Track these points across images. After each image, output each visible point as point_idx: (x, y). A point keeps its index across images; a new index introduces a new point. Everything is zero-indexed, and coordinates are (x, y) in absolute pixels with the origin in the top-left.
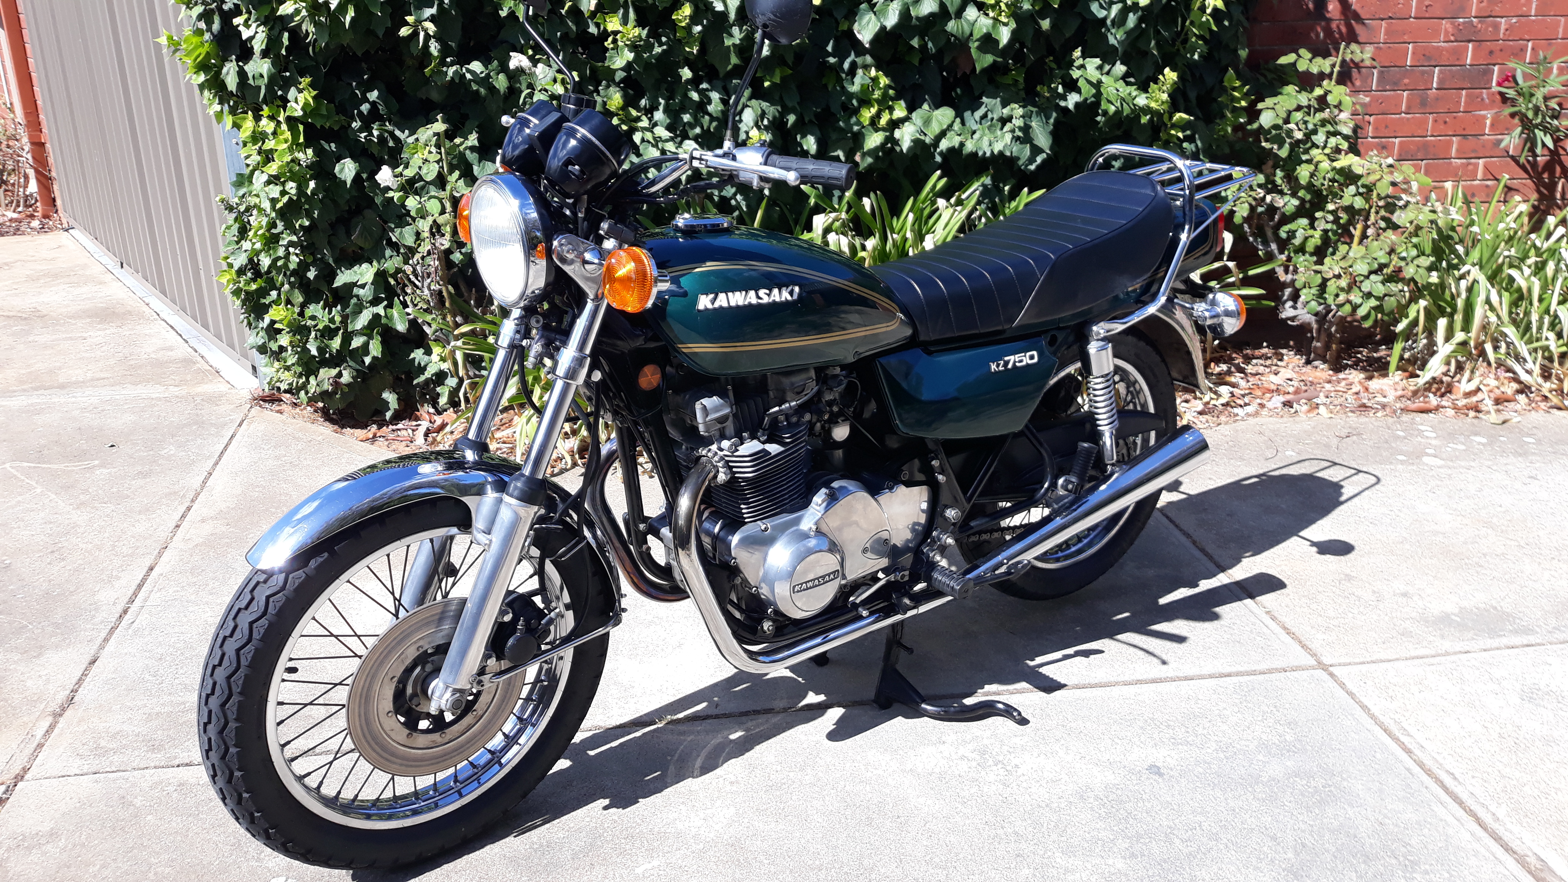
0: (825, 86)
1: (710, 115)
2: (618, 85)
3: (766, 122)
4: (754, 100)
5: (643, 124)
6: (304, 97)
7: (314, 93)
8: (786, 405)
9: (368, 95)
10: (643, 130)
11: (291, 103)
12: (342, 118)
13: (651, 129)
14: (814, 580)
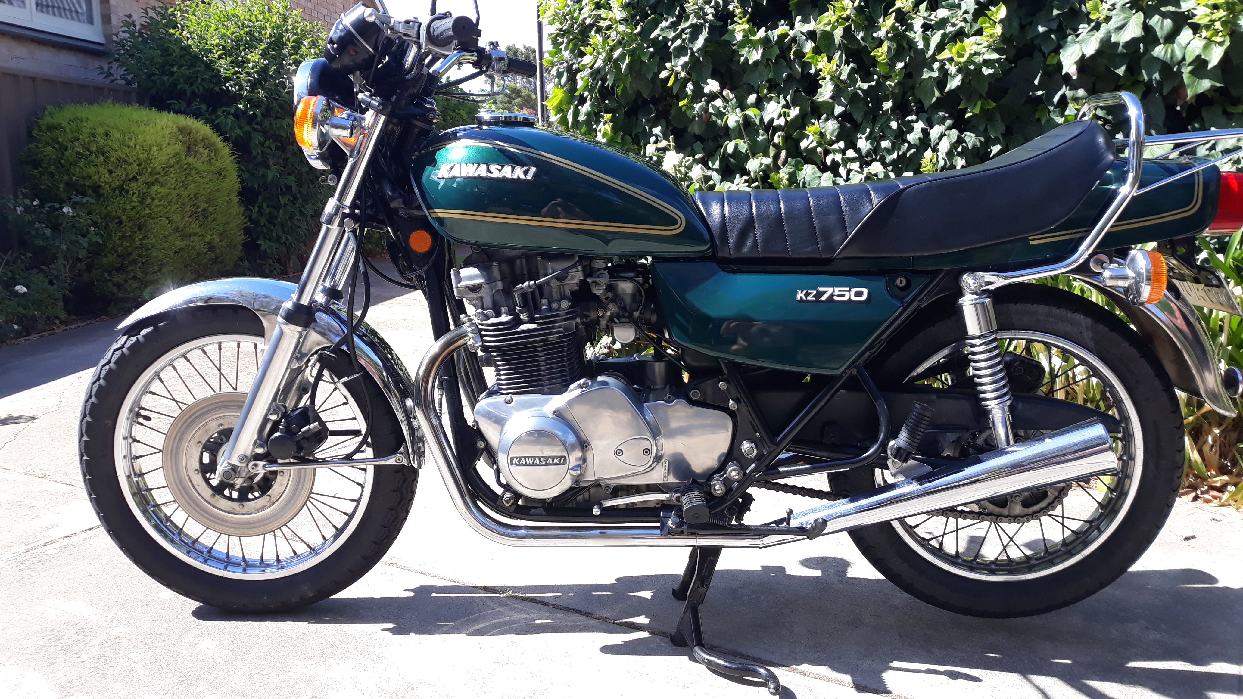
0: (1039, 120)
1: (909, 142)
2: (836, 118)
3: (960, 149)
4: (954, 130)
5: (835, 147)
6: (605, 129)
7: (611, 124)
8: (527, 283)
9: (653, 129)
10: (834, 151)
11: (598, 133)
12: (636, 147)
13: (843, 152)
14: (534, 458)
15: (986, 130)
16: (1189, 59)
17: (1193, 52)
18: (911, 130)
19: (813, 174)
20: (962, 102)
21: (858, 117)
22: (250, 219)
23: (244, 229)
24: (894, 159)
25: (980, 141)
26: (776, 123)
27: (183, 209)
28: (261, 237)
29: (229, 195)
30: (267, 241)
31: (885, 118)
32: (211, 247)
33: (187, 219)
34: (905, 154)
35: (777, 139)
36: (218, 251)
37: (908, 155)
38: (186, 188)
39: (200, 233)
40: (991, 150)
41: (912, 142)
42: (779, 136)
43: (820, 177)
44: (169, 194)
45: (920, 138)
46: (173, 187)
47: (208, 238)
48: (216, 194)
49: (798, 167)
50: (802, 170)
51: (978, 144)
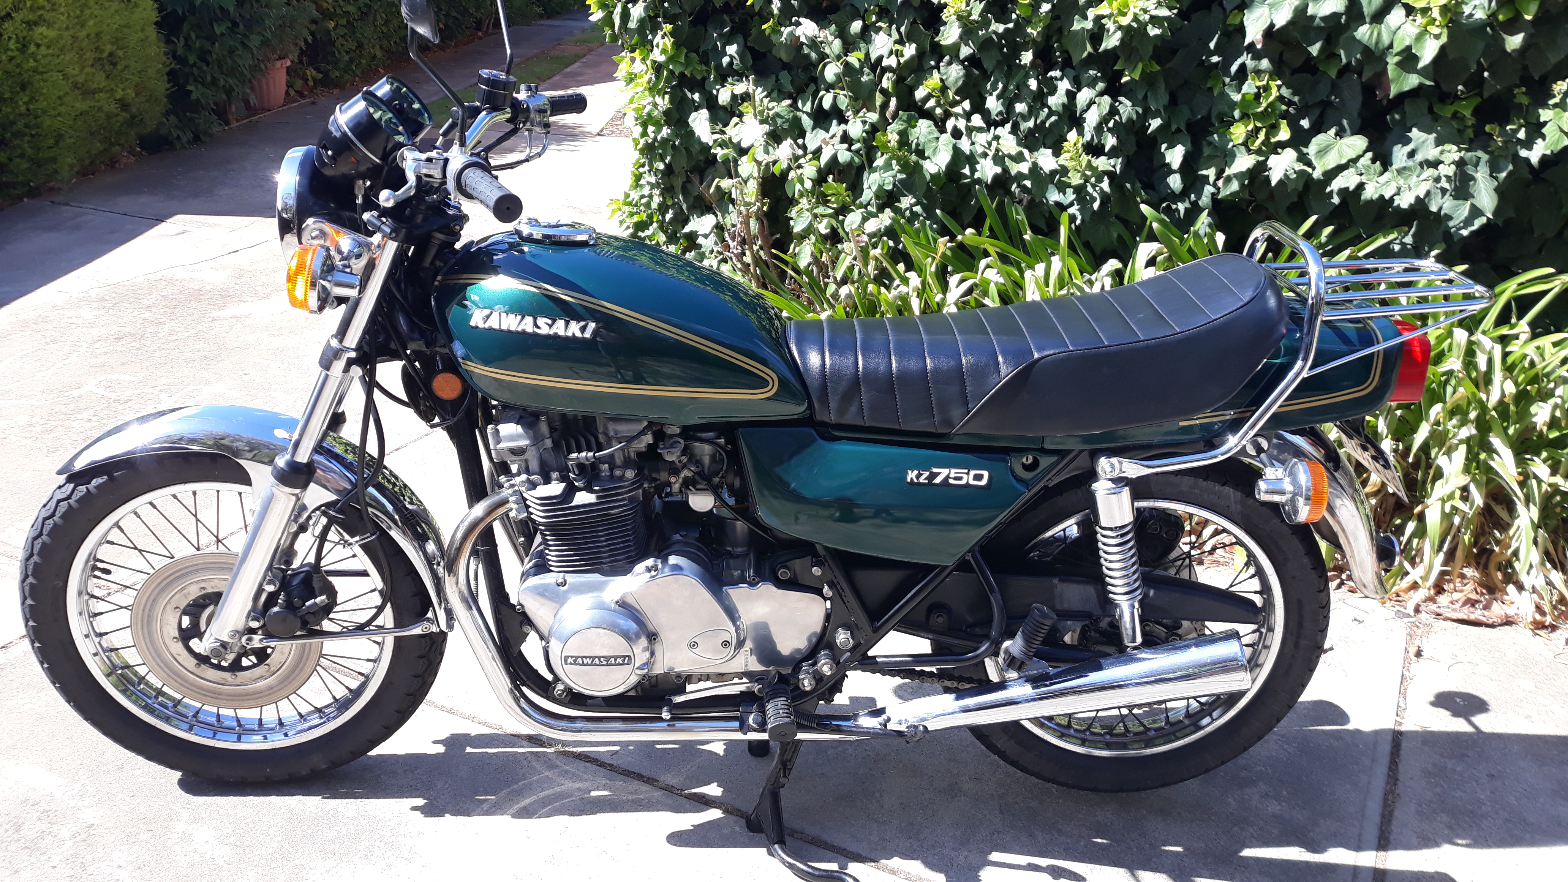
0: (1211, 89)
2: (962, 62)
4: (1106, 97)
5: (958, 110)
6: (664, 44)
7: (672, 40)
8: (584, 454)
9: (727, 48)
10: (957, 116)
11: (655, 48)
12: (704, 68)
13: (968, 116)
14: (594, 658)
15: (1146, 97)
16: (1397, 48)
17: (1403, 40)
18: (1053, 90)
19: (929, 133)
20: (1119, 61)
21: (988, 65)
22: (175, 56)
23: (168, 74)
24: (1029, 129)
25: (1137, 112)
26: (885, 63)
27: (81, 57)
28: (191, 80)
29: (143, 30)
30: (200, 86)
31: (1022, 73)
32: (124, 105)
33: (88, 70)
34: (1043, 122)
35: (887, 82)
36: (134, 110)
37: (1047, 125)
38: (83, 26)
39: (108, 88)
40: (1150, 125)
41: (1054, 109)
42: (888, 79)
43: (938, 138)
44: (60, 37)
45: (1063, 105)
46: (64, 26)
47: (119, 94)
48: (126, 31)
49: (911, 123)
50: (915, 126)
51: (1135, 117)
